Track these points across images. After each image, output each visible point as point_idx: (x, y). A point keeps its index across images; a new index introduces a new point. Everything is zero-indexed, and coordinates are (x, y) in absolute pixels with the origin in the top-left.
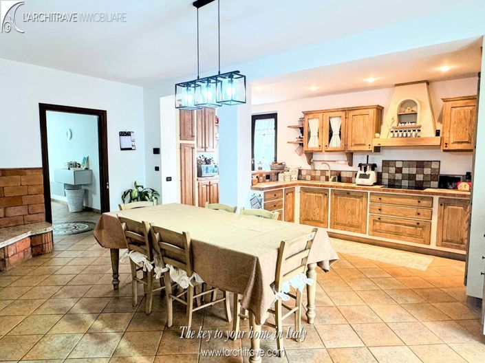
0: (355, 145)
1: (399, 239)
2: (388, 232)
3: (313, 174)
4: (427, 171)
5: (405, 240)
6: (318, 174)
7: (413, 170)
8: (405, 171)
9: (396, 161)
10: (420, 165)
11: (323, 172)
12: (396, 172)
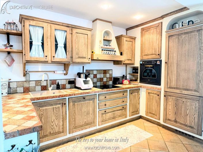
0: (79, 57)
1: (115, 120)
2: (110, 119)
3: (26, 85)
4: (108, 75)
5: (118, 120)
6: (32, 84)
7: (102, 76)
8: (99, 76)
9: (93, 70)
10: (105, 72)
11: (38, 82)
12: (94, 77)
